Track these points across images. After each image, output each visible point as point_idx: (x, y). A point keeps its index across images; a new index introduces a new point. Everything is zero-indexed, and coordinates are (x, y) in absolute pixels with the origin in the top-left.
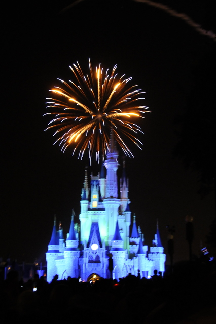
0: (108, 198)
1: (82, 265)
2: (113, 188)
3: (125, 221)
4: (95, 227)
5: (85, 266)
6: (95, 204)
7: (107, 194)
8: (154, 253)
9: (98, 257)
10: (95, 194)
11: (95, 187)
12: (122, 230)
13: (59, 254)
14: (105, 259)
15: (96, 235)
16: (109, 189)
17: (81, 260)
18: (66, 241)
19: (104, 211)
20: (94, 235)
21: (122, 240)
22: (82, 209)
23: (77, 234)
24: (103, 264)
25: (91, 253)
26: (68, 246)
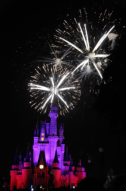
0: (51, 135)
1: (33, 179)
2: (55, 129)
3: (61, 150)
4: (42, 154)
5: (35, 179)
6: (42, 139)
7: (51, 133)
8: (79, 171)
9: (43, 173)
10: (43, 133)
11: (43, 128)
12: (59, 156)
13: (19, 172)
14: (48, 175)
15: (43, 159)
16: (52, 129)
17: (32, 175)
18: (24, 163)
19: (49, 143)
20: (41, 159)
21: (59, 163)
22: (34, 142)
23: (31, 158)
24: (47, 178)
25: (39, 171)
26: (25, 166)
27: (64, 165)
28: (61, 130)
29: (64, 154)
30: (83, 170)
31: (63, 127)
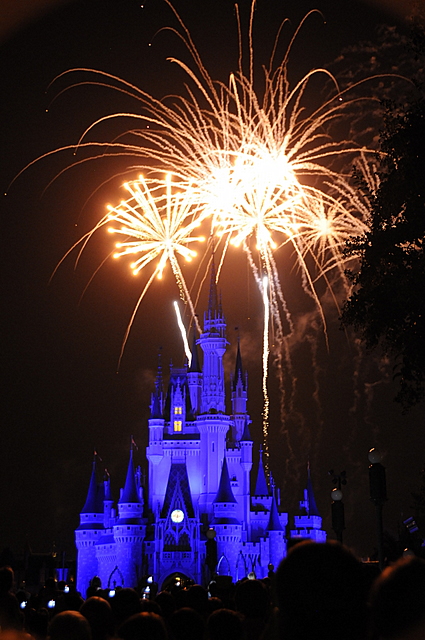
0: (206, 413)
1: (152, 556)
2: (217, 393)
3: (242, 461)
4: (178, 474)
5: (158, 557)
6: (178, 426)
7: (204, 404)
8: (303, 529)
9: (185, 537)
10: (178, 405)
11: (178, 389)
12: (234, 479)
13: (102, 532)
14: (199, 542)
15: (180, 491)
16: (209, 393)
17: (149, 544)
18: (119, 505)
19: (199, 439)
20: (175, 491)
21: (235, 502)
22: (152, 436)
23: (141, 490)
24: (196, 553)
25: (170, 529)
26: (122, 514)
27: (251, 511)
28: (240, 395)
29: (250, 472)
30: (315, 526)
31: (244, 385)
